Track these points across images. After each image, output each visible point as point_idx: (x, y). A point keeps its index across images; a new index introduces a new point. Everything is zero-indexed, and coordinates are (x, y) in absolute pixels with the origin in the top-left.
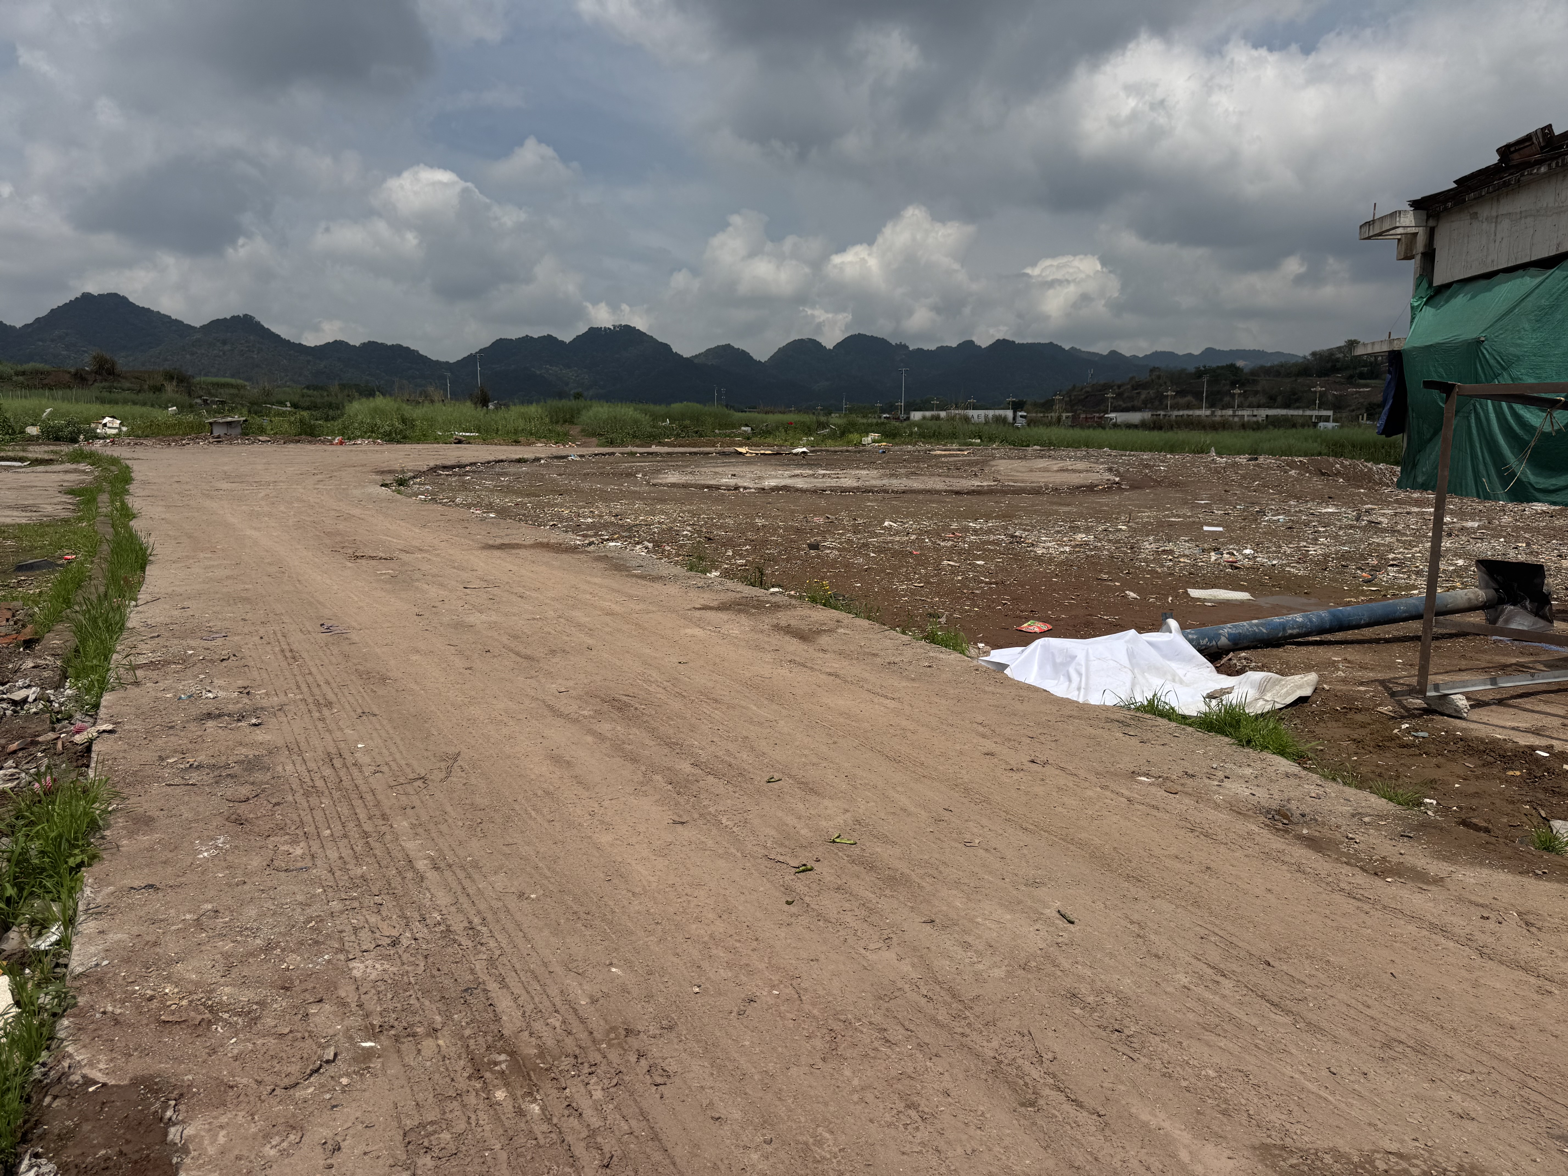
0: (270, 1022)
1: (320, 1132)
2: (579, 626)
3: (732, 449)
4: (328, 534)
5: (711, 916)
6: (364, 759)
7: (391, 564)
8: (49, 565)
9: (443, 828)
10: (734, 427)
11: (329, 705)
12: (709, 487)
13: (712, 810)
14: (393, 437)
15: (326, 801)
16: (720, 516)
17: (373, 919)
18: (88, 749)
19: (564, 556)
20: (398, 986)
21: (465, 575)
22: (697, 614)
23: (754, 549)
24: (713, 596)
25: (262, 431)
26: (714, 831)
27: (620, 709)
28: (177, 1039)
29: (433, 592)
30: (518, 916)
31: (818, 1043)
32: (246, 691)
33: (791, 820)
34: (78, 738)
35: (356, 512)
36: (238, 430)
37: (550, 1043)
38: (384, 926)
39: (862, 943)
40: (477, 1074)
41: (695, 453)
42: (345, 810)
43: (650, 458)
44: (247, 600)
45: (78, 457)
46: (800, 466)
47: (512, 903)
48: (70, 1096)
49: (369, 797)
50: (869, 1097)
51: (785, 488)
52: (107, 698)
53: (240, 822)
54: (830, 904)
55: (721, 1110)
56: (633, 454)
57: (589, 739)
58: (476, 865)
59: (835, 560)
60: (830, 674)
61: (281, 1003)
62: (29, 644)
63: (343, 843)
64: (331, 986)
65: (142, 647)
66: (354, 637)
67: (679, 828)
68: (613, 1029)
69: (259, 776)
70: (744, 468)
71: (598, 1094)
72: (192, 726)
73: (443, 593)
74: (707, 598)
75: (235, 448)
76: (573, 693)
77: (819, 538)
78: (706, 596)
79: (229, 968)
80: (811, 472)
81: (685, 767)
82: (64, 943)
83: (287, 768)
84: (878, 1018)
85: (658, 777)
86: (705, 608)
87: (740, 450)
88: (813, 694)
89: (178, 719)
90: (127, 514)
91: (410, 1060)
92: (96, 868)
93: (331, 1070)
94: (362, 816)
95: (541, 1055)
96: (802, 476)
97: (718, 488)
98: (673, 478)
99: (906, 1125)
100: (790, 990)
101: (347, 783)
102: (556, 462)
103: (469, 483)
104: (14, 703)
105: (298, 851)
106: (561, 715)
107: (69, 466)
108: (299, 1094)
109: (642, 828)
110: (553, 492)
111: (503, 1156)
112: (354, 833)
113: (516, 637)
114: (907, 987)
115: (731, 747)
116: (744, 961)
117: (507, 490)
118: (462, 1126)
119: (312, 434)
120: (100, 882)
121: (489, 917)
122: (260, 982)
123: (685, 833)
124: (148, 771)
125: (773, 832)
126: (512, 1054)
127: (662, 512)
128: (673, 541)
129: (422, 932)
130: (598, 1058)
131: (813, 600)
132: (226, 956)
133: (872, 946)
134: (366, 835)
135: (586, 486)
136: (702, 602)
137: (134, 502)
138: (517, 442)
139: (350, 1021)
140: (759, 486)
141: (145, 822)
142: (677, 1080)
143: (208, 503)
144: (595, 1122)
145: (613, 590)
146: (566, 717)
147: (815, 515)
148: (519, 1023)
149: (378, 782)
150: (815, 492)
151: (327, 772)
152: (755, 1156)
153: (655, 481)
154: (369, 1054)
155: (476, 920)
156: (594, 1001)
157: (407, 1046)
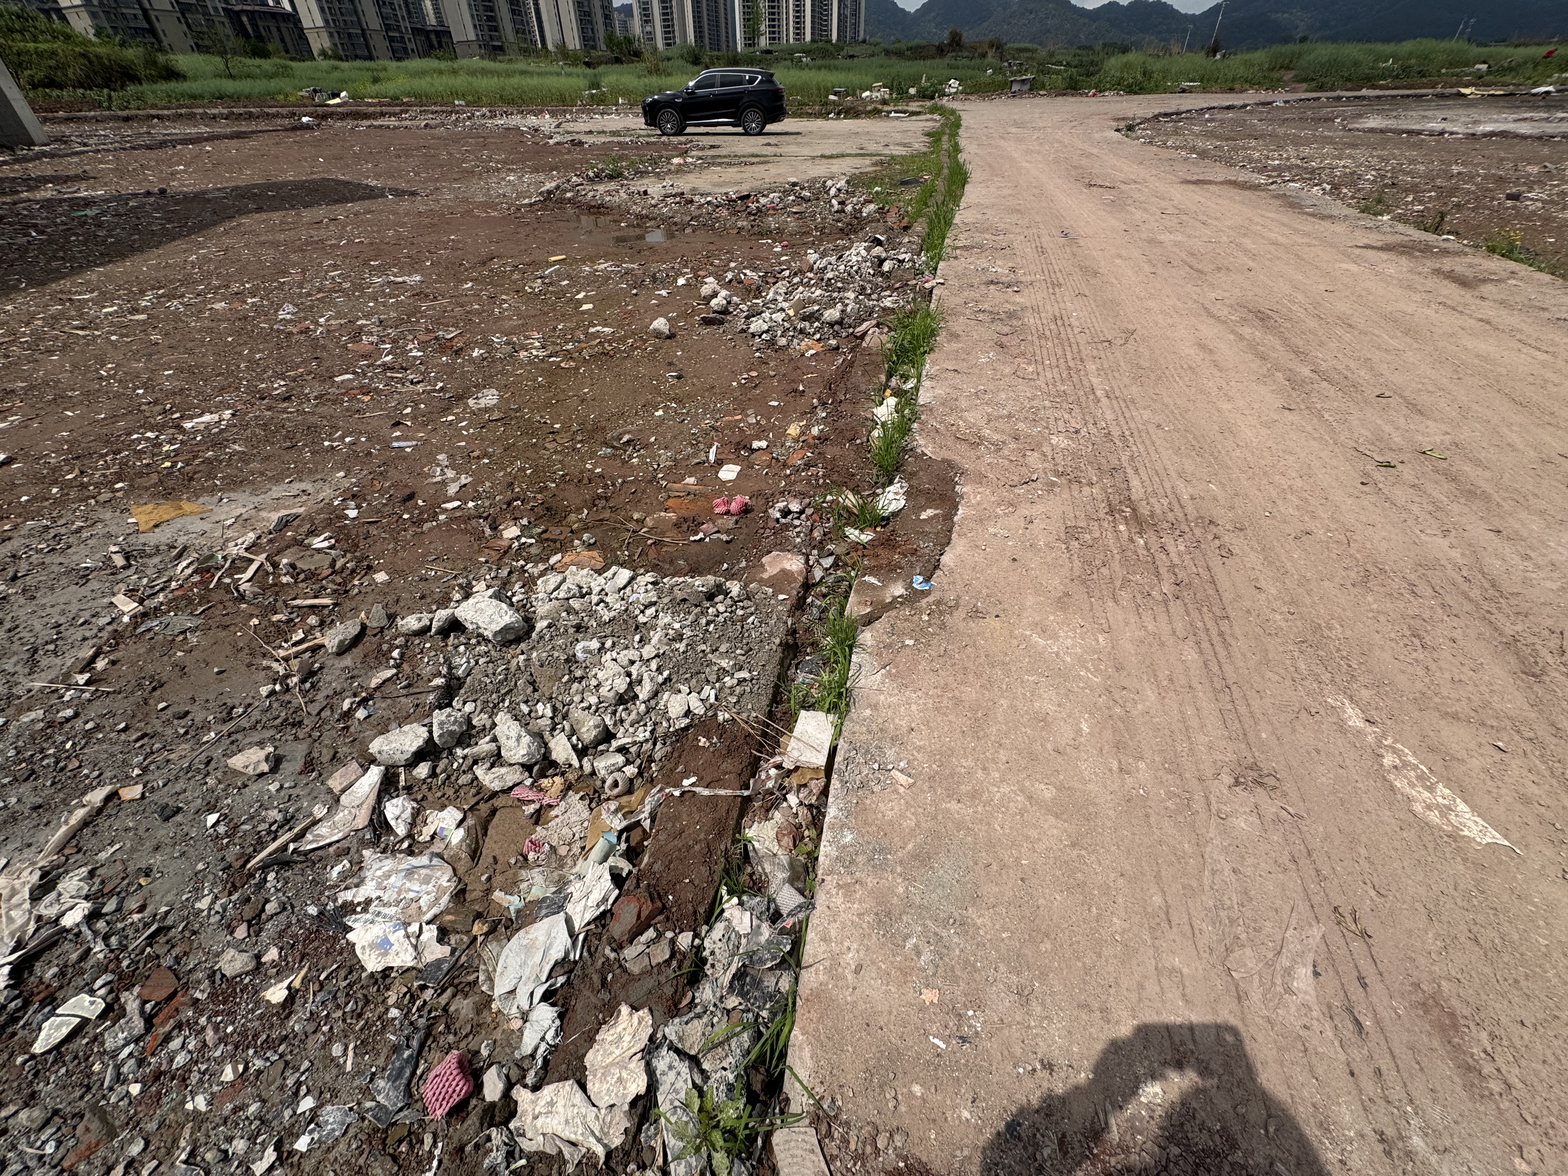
0: (1006, 452)
1: (1025, 510)
2: (1246, 251)
3: (1454, 90)
4: (1075, 168)
5: (1294, 474)
6: (1075, 323)
7: (1113, 192)
8: (915, 182)
9: (1116, 374)
10: (1467, 65)
11: (1060, 285)
12: (1410, 132)
13: (1318, 406)
14: (1134, 89)
15: (1050, 344)
16: (1412, 162)
17: (1066, 416)
18: (931, 292)
19: (1247, 193)
20: (1076, 455)
21: (1164, 204)
22: (1358, 251)
23: (1438, 198)
24: (1380, 237)
25: (1043, 87)
26: (1315, 421)
27: (1262, 320)
28: (963, 447)
29: (1139, 215)
30: (1154, 437)
31: (1353, 575)
32: (1013, 270)
33: (1388, 428)
34: (927, 285)
35: (1095, 151)
36: (1026, 87)
37: (1158, 511)
38: (1072, 421)
39: (1420, 527)
40: (1111, 512)
41: (1408, 96)
42: (1060, 352)
43: (1357, 102)
44: (1019, 211)
45: (933, 110)
46: (1535, 108)
47: (1152, 429)
48: (916, 458)
49: (1074, 346)
50: (1382, 618)
51: (1503, 134)
52: (941, 265)
53: (1002, 346)
54: (1401, 495)
55: (1263, 584)
56: (1339, 98)
57: (1232, 337)
58: (1133, 401)
59: (1534, 213)
60: (1481, 320)
61: (1013, 445)
62: (906, 228)
63: (1056, 370)
64: (1039, 445)
65: (961, 236)
66: (1081, 242)
67: (1287, 412)
68: (1201, 518)
69: (1015, 322)
70: (1460, 112)
71: (1182, 548)
72: (983, 287)
73: (1146, 216)
74: (1374, 238)
75: (1024, 101)
76: (1227, 302)
77: (1524, 188)
78: (1372, 236)
79: (989, 421)
80: (1546, 115)
81: (1306, 371)
82: (917, 389)
83: (1031, 320)
84: (1412, 577)
85: (1280, 375)
86: (1367, 247)
87: (1464, 91)
88: (1452, 335)
89: (976, 282)
90: (957, 149)
91: (1075, 494)
92: (932, 355)
93: (1034, 485)
94: (1069, 357)
95: (1152, 516)
96: (1532, 119)
97: (1419, 133)
98: (1374, 122)
99: (1406, 645)
100: (1343, 537)
101: (1063, 336)
102: (1261, 109)
103: (1181, 128)
104: (899, 261)
105: (1031, 369)
106: (1213, 317)
107: (929, 116)
108: (1016, 491)
109: (1256, 406)
110: (1250, 136)
111: (1118, 557)
112: (1063, 366)
113: (1192, 254)
114: (1449, 566)
115: (1353, 365)
116: (1311, 508)
117: (1210, 135)
118: (1097, 535)
119: (1075, 89)
120: (934, 363)
121: (1136, 434)
122: (1003, 432)
123: (1289, 416)
124: (959, 309)
125: (1368, 434)
126: (1134, 510)
127: (1350, 156)
128: (1353, 184)
129: (1094, 430)
130: (1187, 529)
131: (1492, 250)
132: (989, 415)
133: (1429, 531)
134: (1069, 368)
135: (1281, 131)
136: (1366, 241)
137: (962, 143)
138: (1231, 90)
139: (1046, 465)
140: (1470, 131)
141: (955, 336)
142: (1237, 559)
143: (1002, 143)
144: (1176, 561)
145: (1284, 225)
146: (1218, 319)
147: (1529, 164)
148: (1141, 495)
149: (1082, 339)
150: (1540, 138)
151: (1053, 327)
152: (1278, 617)
153: (1350, 126)
154: (1053, 484)
155: (1127, 433)
156: (1192, 498)
157: (1075, 486)
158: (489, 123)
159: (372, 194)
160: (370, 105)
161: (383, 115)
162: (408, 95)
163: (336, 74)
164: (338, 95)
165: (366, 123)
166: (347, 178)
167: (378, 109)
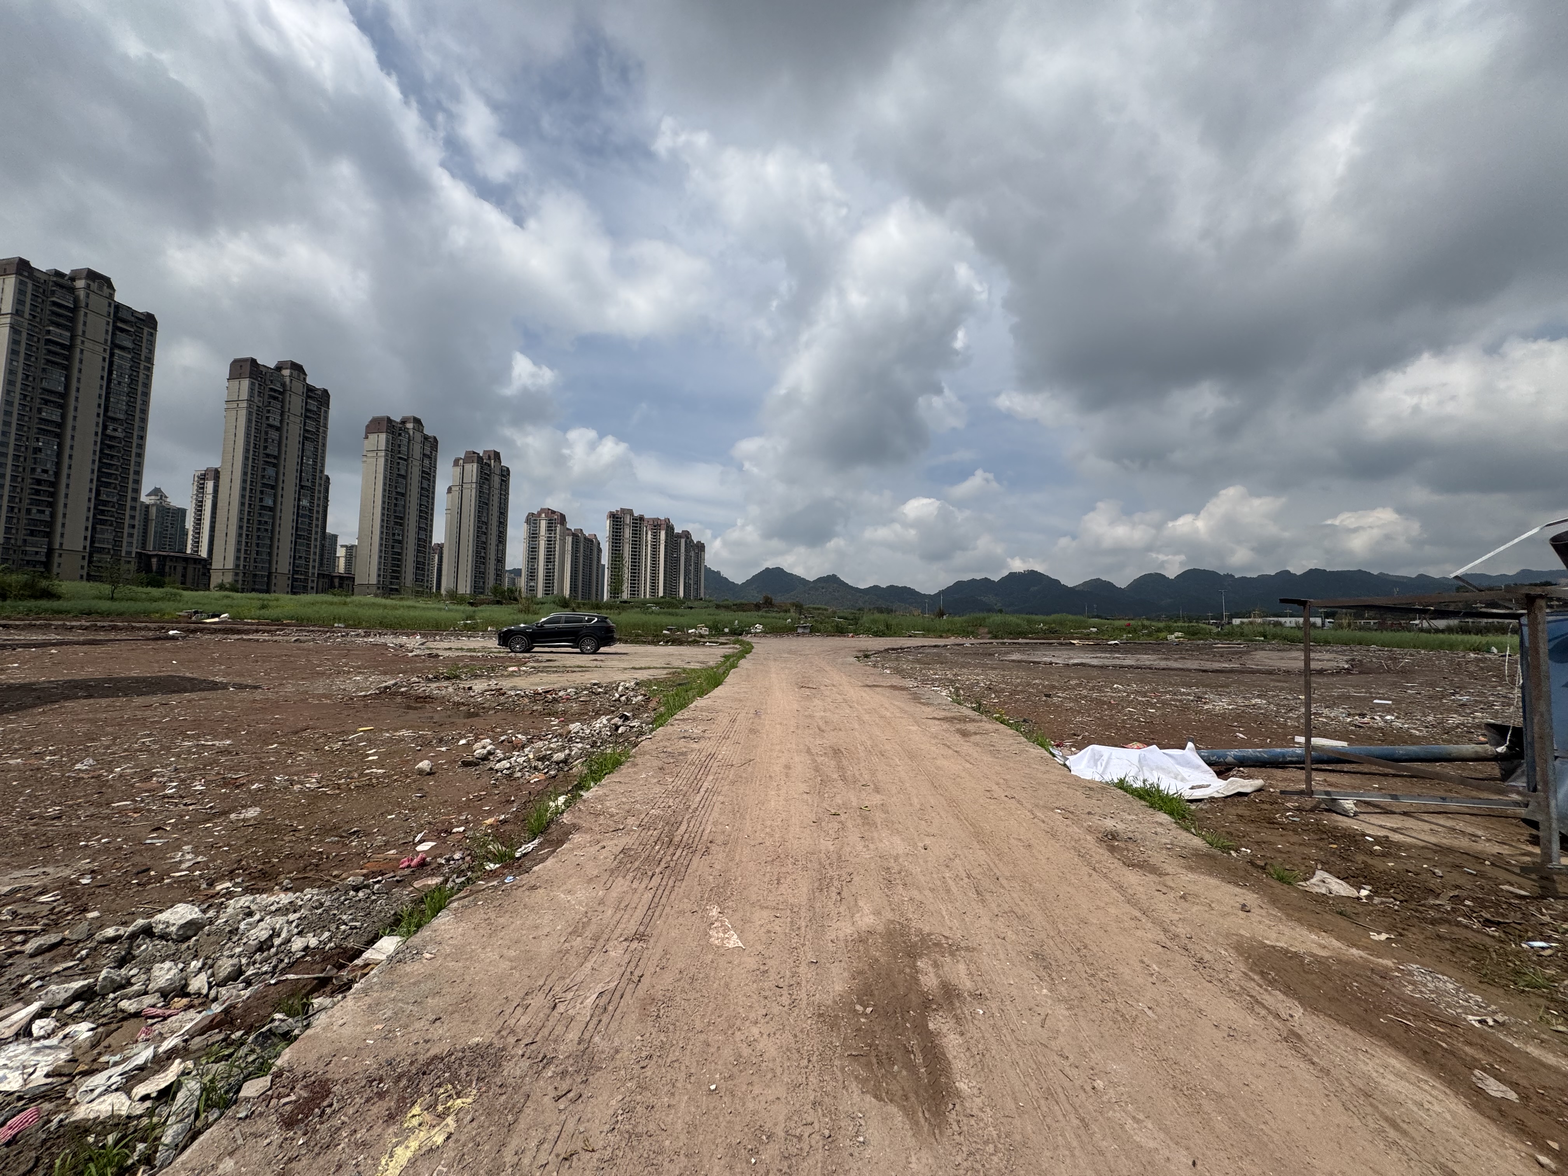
0: (616, 818)
1: (604, 843)
3: (1069, 641)
6: (720, 757)
7: (813, 691)
10: (1085, 628)
11: (728, 738)
12: (1034, 662)
14: (878, 634)
15: (693, 767)
17: (671, 800)
18: (639, 743)
19: (898, 692)
20: (658, 817)
21: (838, 697)
22: (925, 720)
24: (946, 714)
26: (817, 798)
28: (589, 817)
29: (816, 703)
32: (705, 731)
33: (853, 799)
34: (639, 740)
36: (808, 631)
38: (672, 803)
40: (656, 841)
41: (1044, 643)
42: (697, 771)
43: (1012, 645)
45: (736, 642)
46: (1105, 651)
48: (557, 826)
49: (709, 768)
51: (1082, 664)
52: (659, 729)
53: (661, 769)
58: (720, 792)
60: (956, 751)
61: (623, 815)
62: (655, 710)
63: (686, 780)
64: (640, 814)
65: (687, 713)
66: (764, 717)
67: (805, 794)
69: (680, 757)
70: (1066, 652)
72: (676, 740)
73: (820, 703)
74: (941, 714)
79: (619, 805)
80: (1108, 655)
82: (587, 791)
83: (692, 756)
86: (932, 718)
87: (1074, 642)
89: (674, 737)
91: (642, 834)
92: (610, 775)
93: (619, 831)
94: (700, 773)
96: (1100, 657)
101: (706, 763)
102: (954, 647)
103: (900, 657)
104: (630, 727)
107: (731, 646)
108: (607, 835)
109: (790, 792)
111: (642, 859)
112: (692, 778)
115: (865, 772)
117: (916, 661)
118: (640, 851)
119: (841, 633)
120: (608, 779)
122: (623, 809)
124: (650, 751)
125: (840, 802)
126: (671, 839)
129: (681, 806)
132: (621, 802)
134: (695, 779)
135: (960, 660)
136: (935, 715)
137: (743, 661)
138: (941, 637)
139: (636, 822)
140: (1067, 662)
141: (634, 765)
142: (711, 856)
148: (682, 833)
149: (717, 764)
151: (704, 759)
153: (1002, 658)
154: (632, 831)
157: (645, 831)
158: (359, 640)
159: (215, 686)
160: (248, 624)
161: (257, 631)
162: (291, 618)
163: (225, 601)
164: (218, 616)
165: (236, 637)
166: (195, 676)
167: (254, 627)
